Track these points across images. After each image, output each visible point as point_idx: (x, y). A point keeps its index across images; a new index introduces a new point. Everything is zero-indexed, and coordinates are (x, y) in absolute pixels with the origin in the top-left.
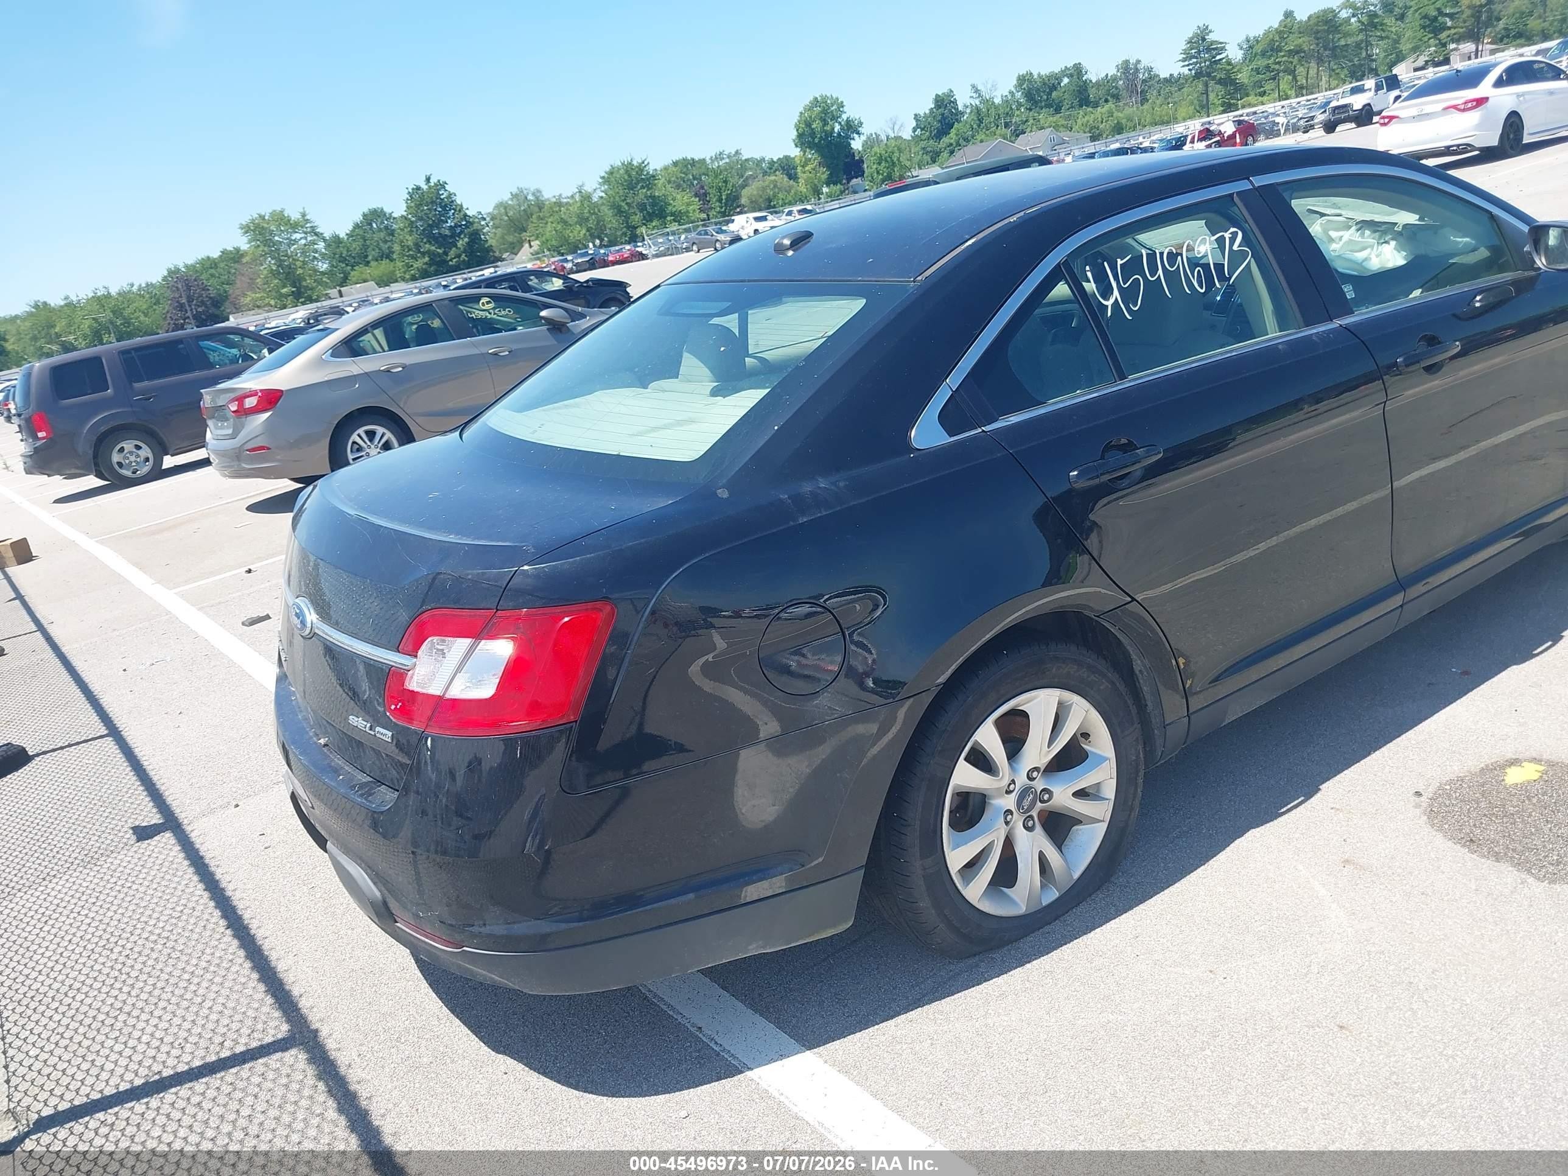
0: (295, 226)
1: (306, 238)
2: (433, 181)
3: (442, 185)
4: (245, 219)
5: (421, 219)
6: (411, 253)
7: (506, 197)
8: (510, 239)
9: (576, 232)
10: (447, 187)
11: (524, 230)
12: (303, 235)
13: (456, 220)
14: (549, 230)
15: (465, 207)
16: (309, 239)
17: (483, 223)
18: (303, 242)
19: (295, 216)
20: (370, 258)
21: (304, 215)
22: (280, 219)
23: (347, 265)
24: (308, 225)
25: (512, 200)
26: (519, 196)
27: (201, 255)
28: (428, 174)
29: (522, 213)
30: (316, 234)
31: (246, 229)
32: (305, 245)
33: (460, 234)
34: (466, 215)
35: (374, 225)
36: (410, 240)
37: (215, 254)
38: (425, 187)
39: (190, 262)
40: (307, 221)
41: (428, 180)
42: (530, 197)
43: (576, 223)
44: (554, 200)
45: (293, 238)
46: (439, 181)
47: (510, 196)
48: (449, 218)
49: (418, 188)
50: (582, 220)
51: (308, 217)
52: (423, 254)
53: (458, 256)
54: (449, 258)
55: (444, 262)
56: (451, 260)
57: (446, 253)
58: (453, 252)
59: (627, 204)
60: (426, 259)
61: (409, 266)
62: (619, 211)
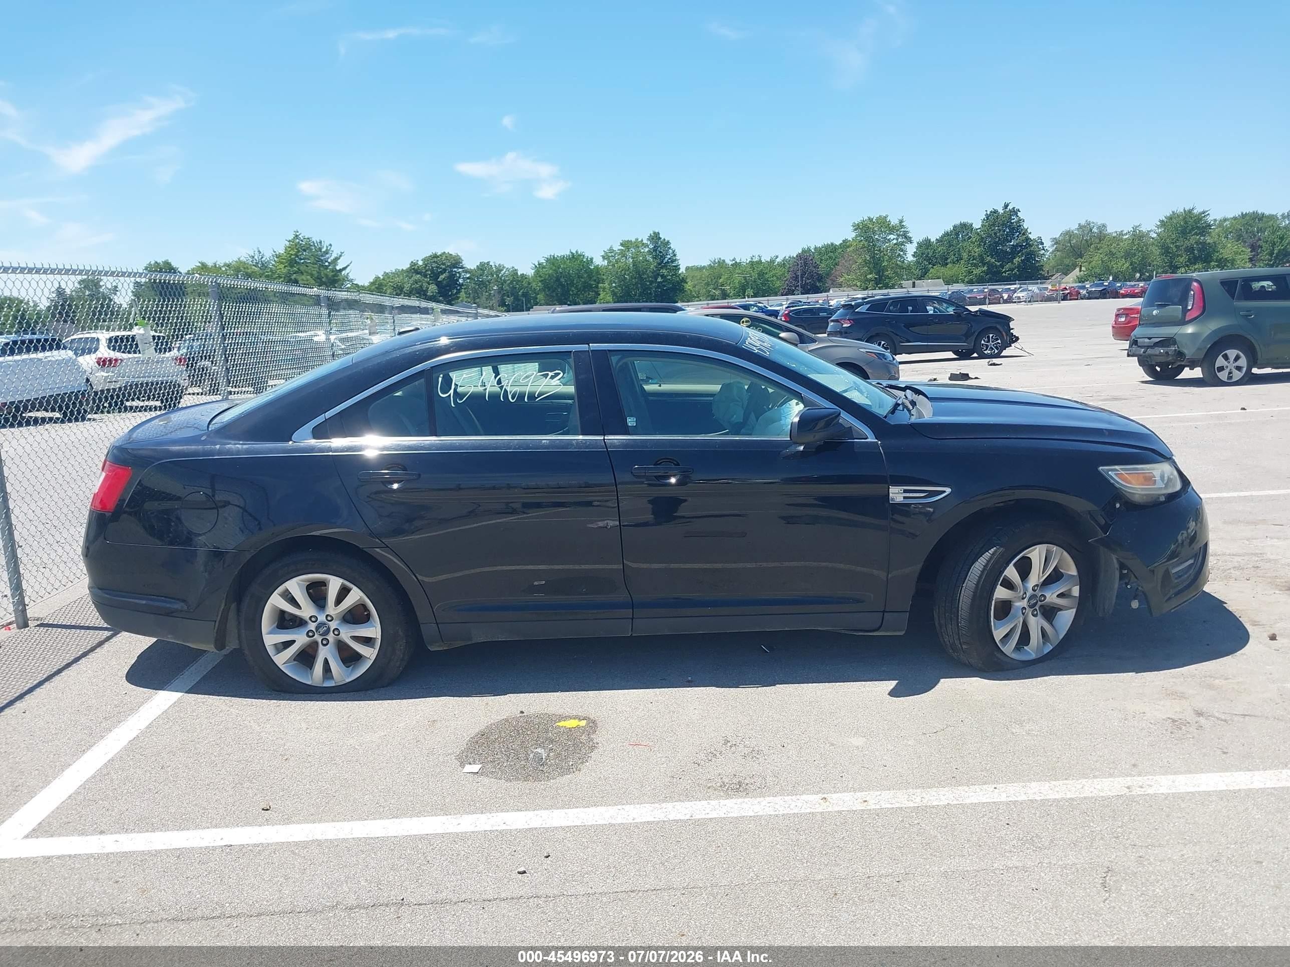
0: (892, 229)
1: (897, 239)
2: (1010, 207)
3: (1015, 212)
4: (858, 220)
5: (990, 236)
6: (975, 261)
7: (1074, 227)
8: (1067, 261)
9: (1120, 264)
10: (1019, 214)
11: (1081, 256)
12: (895, 237)
13: (1018, 241)
14: (1097, 259)
15: (1029, 231)
16: (900, 240)
17: (1040, 246)
18: (895, 241)
19: (894, 221)
20: (949, 261)
21: (901, 221)
22: (883, 223)
23: (930, 263)
24: (902, 230)
25: (1078, 229)
26: (1086, 228)
27: (828, 241)
28: (1007, 202)
29: (1084, 242)
30: (906, 237)
31: (857, 227)
32: (895, 244)
33: (1019, 252)
34: (1028, 239)
35: (960, 236)
36: (977, 251)
37: (838, 242)
38: (1001, 211)
39: (819, 245)
40: (903, 227)
41: (1006, 206)
42: (1095, 230)
43: (1122, 257)
44: (1115, 235)
45: (888, 238)
46: (1014, 208)
47: (1077, 226)
48: (1014, 238)
49: (995, 212)
50: (1128, 255)
51: (904, 224)
52: (984, 265)
53: (1012, 270)
54: (1004, 270)
55: (1000, 273)
56: (1005, 272)
57: (1002, 266)
58: (1008, 266)
59: (1176, 246)
60: (985, 268)
61: (970, 272)
62: (1166, 250)
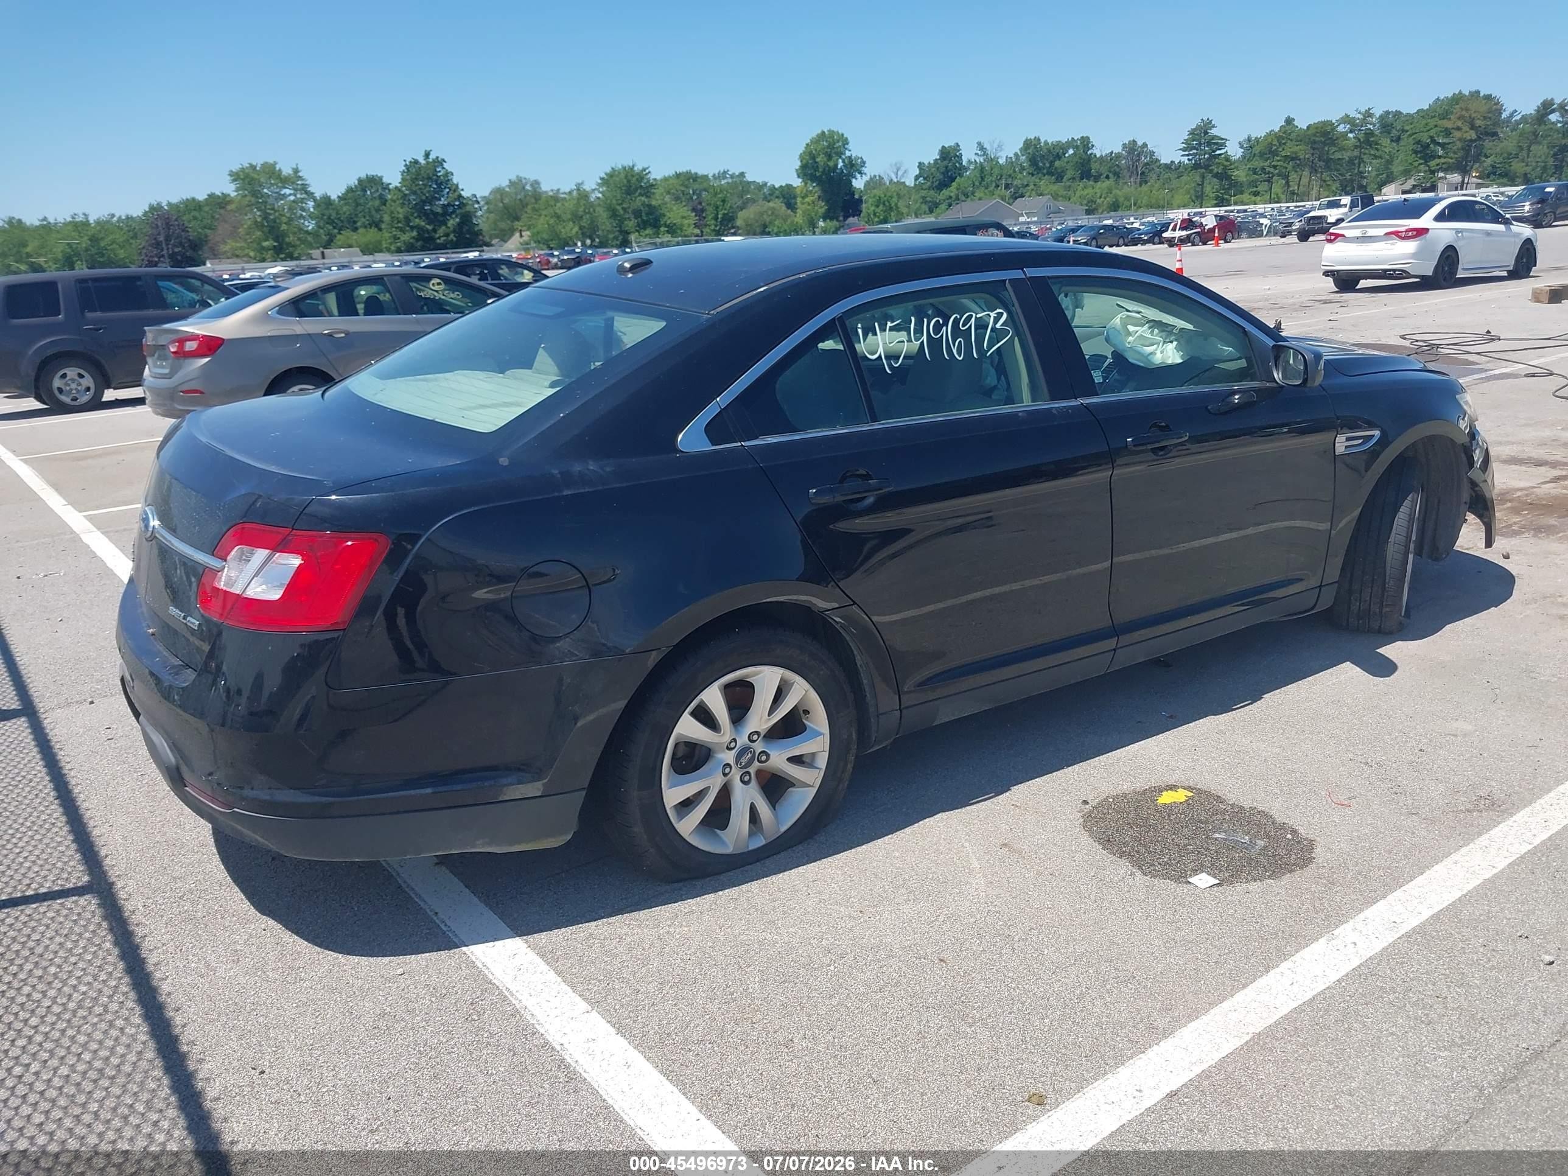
0: (285, 181)
1: (295, 195)
2: (432, 156)
3: (439, 162)
4: (236, 168)
5: (414, 193)
6: (400, 225)
7: (505, 183)
8: (502, 225)
9: (568, 229)
10: (445, 165)
11: (518, 219)
12: (292, 192)
13: (449, 200)
14: (542, 223)
15: (460, 187)
16: (299, 196)
17: (476, 206)
18: (292, 198)
19: (287, 171)
20: (359, 224)
21: (296, 171)
22: (271, 171)
23: (334, 228)
24: (299, 182)
25: (509, 186)
26: (517, 184)
27: (187, 195)
28: (428, 149)
29: (518, 202)
30: (307, 193)
31: (235, 176)
32: (294, 201)
33: (452, 213)
34: (460, 196)
35: (368, 193)
36: (401, 212)
37: (201, 196)
38: (422, 161)
39: (175, 200)
40: (300, 178)
41: (427, 155)
42: (528, 187)
43: (569, 220)
44: (551, 194)
45: (282, 192)
46: (437, 157)
47: (507, 183)
48: (443, 196)
49: (416, 162)
50: (576, 218)
51: (300, 174)
52: (412, 228)
53: (447, 235)
54: (437, 236)
55: (432, 239)
56: (439, 238)
57: (435, 231)
58: (442, 230)
59: (623, 208)
60: (415, 233)
61: (396, 238)
62: (614, 214)
